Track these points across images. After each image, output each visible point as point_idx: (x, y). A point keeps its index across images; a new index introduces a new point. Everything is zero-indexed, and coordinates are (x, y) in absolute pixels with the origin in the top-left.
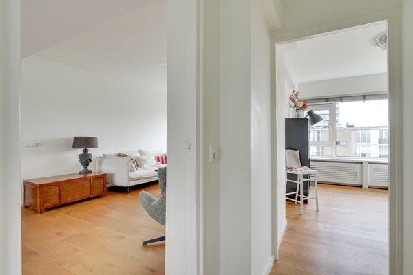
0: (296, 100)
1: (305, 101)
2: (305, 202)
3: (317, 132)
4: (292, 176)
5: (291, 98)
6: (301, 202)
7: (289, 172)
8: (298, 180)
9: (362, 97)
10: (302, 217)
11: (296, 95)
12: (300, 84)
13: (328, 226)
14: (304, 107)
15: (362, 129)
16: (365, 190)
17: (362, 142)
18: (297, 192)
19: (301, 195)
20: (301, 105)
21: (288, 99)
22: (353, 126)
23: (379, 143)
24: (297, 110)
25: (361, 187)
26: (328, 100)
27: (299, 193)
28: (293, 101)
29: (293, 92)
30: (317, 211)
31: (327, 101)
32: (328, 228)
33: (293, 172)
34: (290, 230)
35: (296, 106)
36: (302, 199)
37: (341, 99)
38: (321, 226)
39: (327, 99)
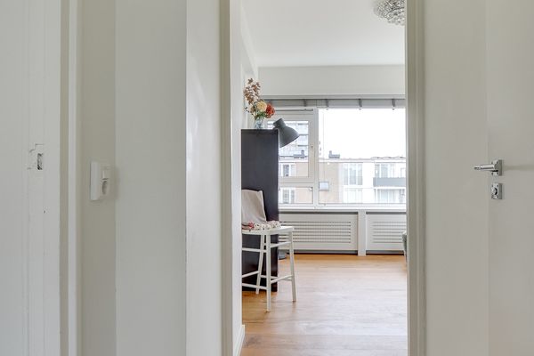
0: (256, 98)
1: (270, 101)
2: (274, 288)
3: (284, 166)
4: (251, 241)
5: (246, 94)
6: (268, 288)
7: (247, 232)
8: (262, 246)
9: (357, 102)
10: (270, 315)
11: (255, 88)
12: (260, 69)
13: (313, 325)
14: (269, 112)
15: (351, 161)
16: (362, 258)
17: (351, 183)
18: (259, 272)
19: (268, 276)
20: (263, 107)
21: (242, 94)
22: (337, 157)
23: (375, 185)
24: (256, 118)
25: (356, 253)
26: (307, 103)
27: (264, 273)
28: (251, 100)
29: (251, 81)
30: (294, 302)
31: (305, 105)
32: (313, 328)
33: (253, 232)
34: (250, 342)
35: (254, 109)
36: (269, 283)
37: (327, 102)
38: (301, 327)
39: (305, 102)
